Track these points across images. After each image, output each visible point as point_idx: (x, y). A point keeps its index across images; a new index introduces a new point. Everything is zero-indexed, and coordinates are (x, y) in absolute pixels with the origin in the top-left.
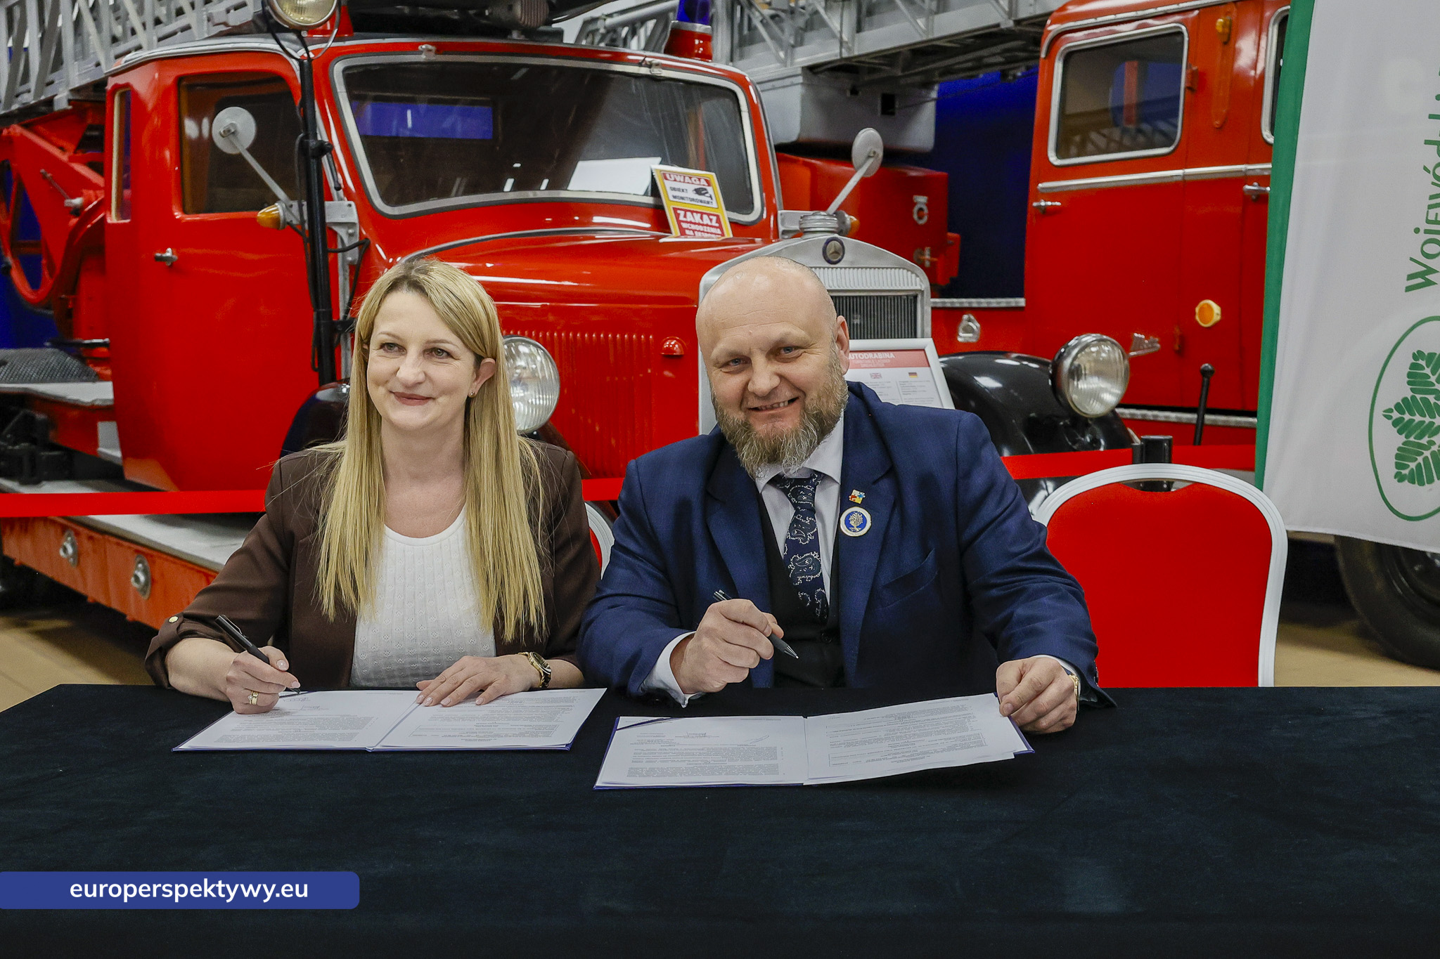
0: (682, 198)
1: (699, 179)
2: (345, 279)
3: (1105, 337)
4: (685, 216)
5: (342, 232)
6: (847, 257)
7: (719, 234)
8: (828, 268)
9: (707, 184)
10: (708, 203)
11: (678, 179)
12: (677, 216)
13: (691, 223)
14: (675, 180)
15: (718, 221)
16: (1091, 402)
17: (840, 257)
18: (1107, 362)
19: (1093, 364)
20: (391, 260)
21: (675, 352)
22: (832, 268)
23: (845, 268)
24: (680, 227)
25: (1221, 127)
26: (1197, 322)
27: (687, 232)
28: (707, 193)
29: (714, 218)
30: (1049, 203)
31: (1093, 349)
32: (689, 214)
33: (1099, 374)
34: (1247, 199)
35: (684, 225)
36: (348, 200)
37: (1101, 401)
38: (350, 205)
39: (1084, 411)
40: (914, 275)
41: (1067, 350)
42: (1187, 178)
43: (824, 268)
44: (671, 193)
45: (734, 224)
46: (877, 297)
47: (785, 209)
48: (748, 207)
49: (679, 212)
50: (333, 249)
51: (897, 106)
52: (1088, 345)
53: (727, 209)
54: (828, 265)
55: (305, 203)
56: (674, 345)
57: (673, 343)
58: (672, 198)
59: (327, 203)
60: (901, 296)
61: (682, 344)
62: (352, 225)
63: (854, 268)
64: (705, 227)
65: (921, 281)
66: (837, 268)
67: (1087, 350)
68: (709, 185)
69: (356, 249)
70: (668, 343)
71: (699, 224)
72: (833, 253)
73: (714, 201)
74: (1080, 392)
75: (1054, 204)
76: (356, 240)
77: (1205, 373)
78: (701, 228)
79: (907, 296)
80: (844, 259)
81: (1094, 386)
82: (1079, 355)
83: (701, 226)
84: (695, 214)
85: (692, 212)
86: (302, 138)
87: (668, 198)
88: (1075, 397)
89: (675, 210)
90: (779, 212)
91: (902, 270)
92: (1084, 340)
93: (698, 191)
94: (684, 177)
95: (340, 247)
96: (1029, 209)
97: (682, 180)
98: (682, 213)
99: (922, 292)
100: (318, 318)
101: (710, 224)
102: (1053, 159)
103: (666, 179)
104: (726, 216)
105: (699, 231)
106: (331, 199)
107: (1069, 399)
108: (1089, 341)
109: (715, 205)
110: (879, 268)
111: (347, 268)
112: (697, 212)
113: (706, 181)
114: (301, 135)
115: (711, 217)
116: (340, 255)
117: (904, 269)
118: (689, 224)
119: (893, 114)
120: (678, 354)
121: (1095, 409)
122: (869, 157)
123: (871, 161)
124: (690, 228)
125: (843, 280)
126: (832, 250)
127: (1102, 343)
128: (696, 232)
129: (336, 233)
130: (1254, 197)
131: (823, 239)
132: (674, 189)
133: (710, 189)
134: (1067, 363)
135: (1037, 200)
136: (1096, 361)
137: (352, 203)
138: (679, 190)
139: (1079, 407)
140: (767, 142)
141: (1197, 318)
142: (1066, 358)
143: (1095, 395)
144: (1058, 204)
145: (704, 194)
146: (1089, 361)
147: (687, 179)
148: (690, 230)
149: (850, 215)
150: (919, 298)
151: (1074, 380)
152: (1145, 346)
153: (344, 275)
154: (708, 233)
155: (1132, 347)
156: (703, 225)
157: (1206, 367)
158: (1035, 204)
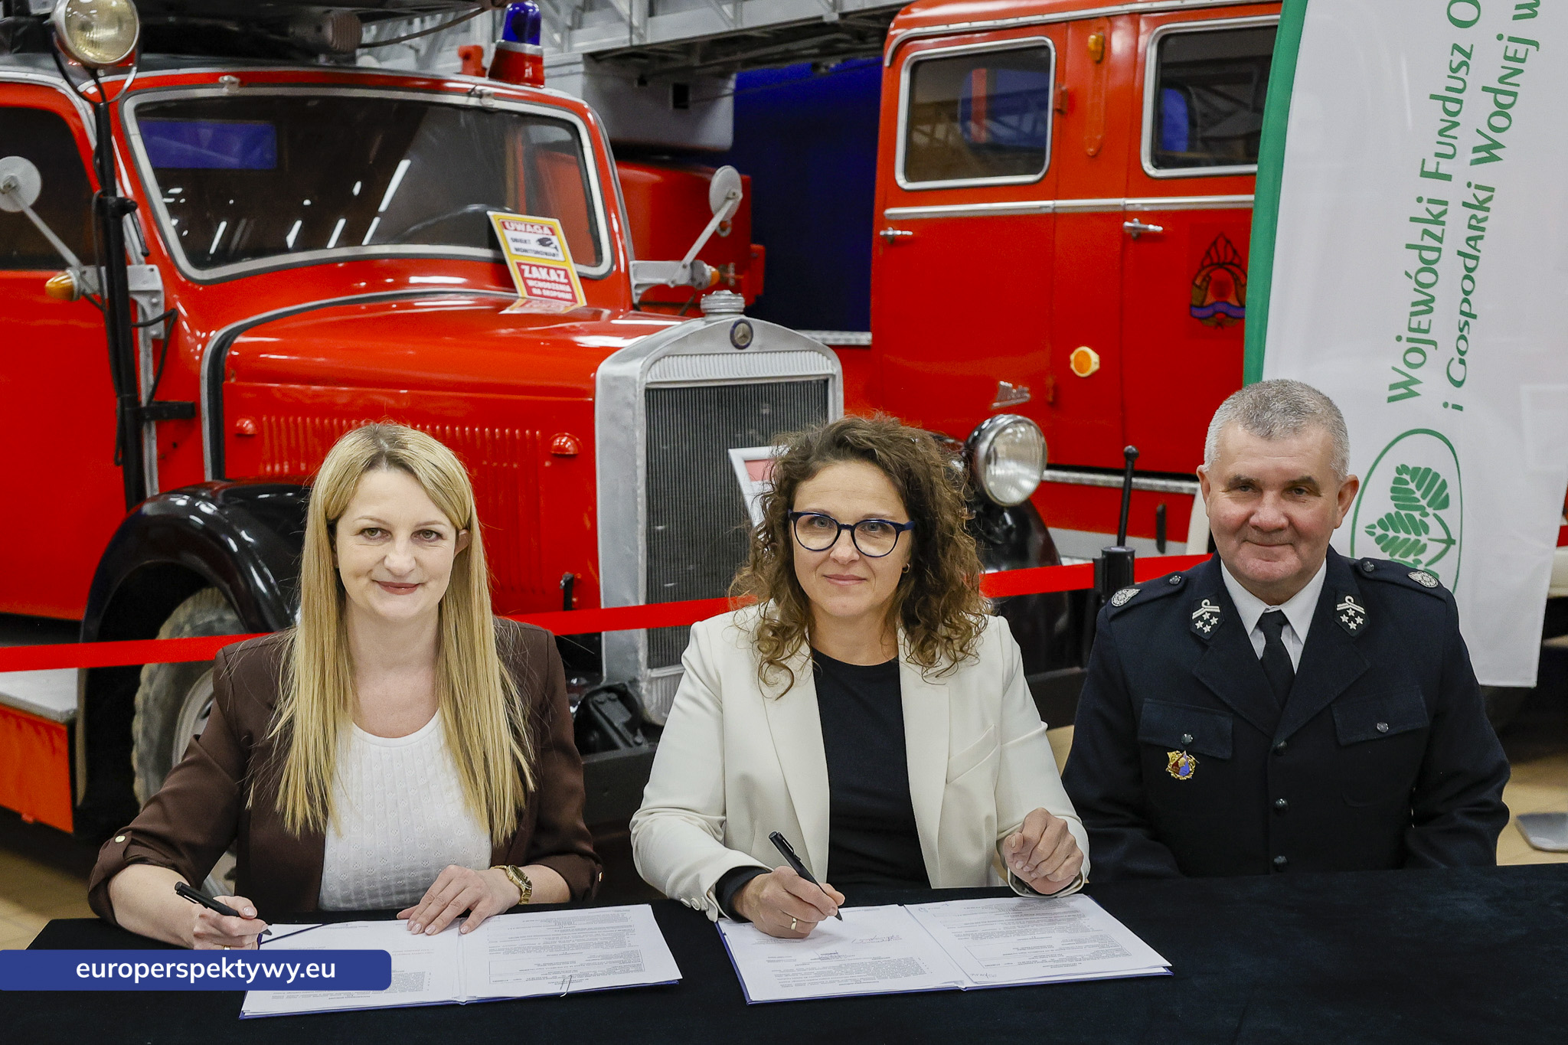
0: (525, 251)
1: (542, 228)
2: (148, 356)
3: (1019, 417)
4: (530, 272)
5: (142, 301)
6: (757, 340)
7: (568, 292)
8: (736, 354)
9: (549, 232)
10: (554, 255)
11: (519, 227)
12: (522, 272)
13: (537, 279)
14: (516, 230)
15: (567, 276)
16: (1009, 489)
17: (748, 341)
18: (1024, 443)
19: (1010, 446)
20: (204, 335)
21: (567, 450)
22: (740, 354)
23: (754, 353)
24: (526, 285)
25: (1095, 156)
26: (1072, 371)
27: (535, 291)
28: (552, 243)
29: (562, 273)
30: (899, 233)
31: (1009, 431)
32: (534, 269)
33: (1018, 458)
34: (1126, 237)
35: (531, 283)
36: (148, 263)
37: (1020, 489)
38: (152, 270)
39: (1001, 499)
40: (825, 358)
41: (982, 433)
42: (1057, 211)
43: (732, 354)
44: (513, 245)
45: (584, 279)
46: (786, 383)
47: (636, 260)
48: (598, 258)
49: (523, 267)
50: (134, 324)
51: (691, 98)
52: (1005, 428)
53: (576, 260)
54: (736, 350)
55: (103, 269)
56: (565, 443)
57: (564, 440)
58: (514, 252)
59: (129, 267)
60: (811, 381)
61: (576, 442)
62: (154, 293)
63: (763, 353)
64: (553, 284)
65: (832, 364)
66: (745, 353)
67: (1004, 433)
68: (553, 234)
69: (162, 323)
70: (558, 441)
71: (546, 281)
72: (741, 337)
73: (560, 253)
74: (995, 478)
75: (905, 233)
76: (160, 312)
77: (1128, 455)
78: (548, 285)
79: (817, 381)
80: (753, 342)
81: (1010, 472)
82: (996, 439)
83: (548, 283)
84: (541, 269)
85: (538, 267)
86: (100, 194)
87: (511, 253)
88: (991, 484)
89: (519, 265)
90: (631, 263)
91: (812, 352)
92: (999, 422)
93: (543, 242)
94: (526, 225)
95: (140, 320)
96: (874, 237)
97: (524, 230)
98: (526, 268)
99: (834, 376)
100: (123, 406)
101: (557, 279)
102: (901, 181)
103: (506, 228)
104: (574, 269)
105: (547, 289)
106: (130, 263)
107: (985, 486)
108: (1006, 423)
109: (561, 257)
110: (789, 351)
111: (150, 343)
112: (543, 267)
113: (551, 230)
114: (98, 191)
115: (559, 272)
116: (141, 330)
117: (814, 351)
118: (536, 281)
119: (686, 107)
120: (571, 453)
121: (1014, 496)
122: (728, 199)
123: (730, 203)
124: (536, 286)
125: (752, 367)
126: (740, 334)
127: (1019, 424)
128: (544, 291)
129: (135, 303)
130: (1134, 235)
131: (731, 322)
132: (515, 240)
133: (554, 239)
134: (983, 448)
135: (886, 229)
136: (1013, 443)
137: (155, 267)
138: (521, 241)
139: (995, 495)
140: (613, 181)
141: (1073, 366)
142: (982, 441)
143: (1013, 482)
144: (909, 233)
145: (548, 245)
146: (1006, 443)
147: (529, 228)
148: (537, 288)
149: (708, 264)
150: (830, 382)
151: (989, 463)
152: (1013, 396)
153: (146, 351)
154: (556, 291)
155: (998, 397)
156: (550, 282)
157: (1129, 449)
158: (882, 233)
